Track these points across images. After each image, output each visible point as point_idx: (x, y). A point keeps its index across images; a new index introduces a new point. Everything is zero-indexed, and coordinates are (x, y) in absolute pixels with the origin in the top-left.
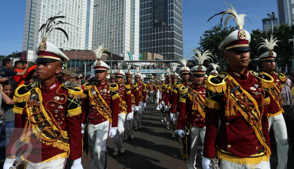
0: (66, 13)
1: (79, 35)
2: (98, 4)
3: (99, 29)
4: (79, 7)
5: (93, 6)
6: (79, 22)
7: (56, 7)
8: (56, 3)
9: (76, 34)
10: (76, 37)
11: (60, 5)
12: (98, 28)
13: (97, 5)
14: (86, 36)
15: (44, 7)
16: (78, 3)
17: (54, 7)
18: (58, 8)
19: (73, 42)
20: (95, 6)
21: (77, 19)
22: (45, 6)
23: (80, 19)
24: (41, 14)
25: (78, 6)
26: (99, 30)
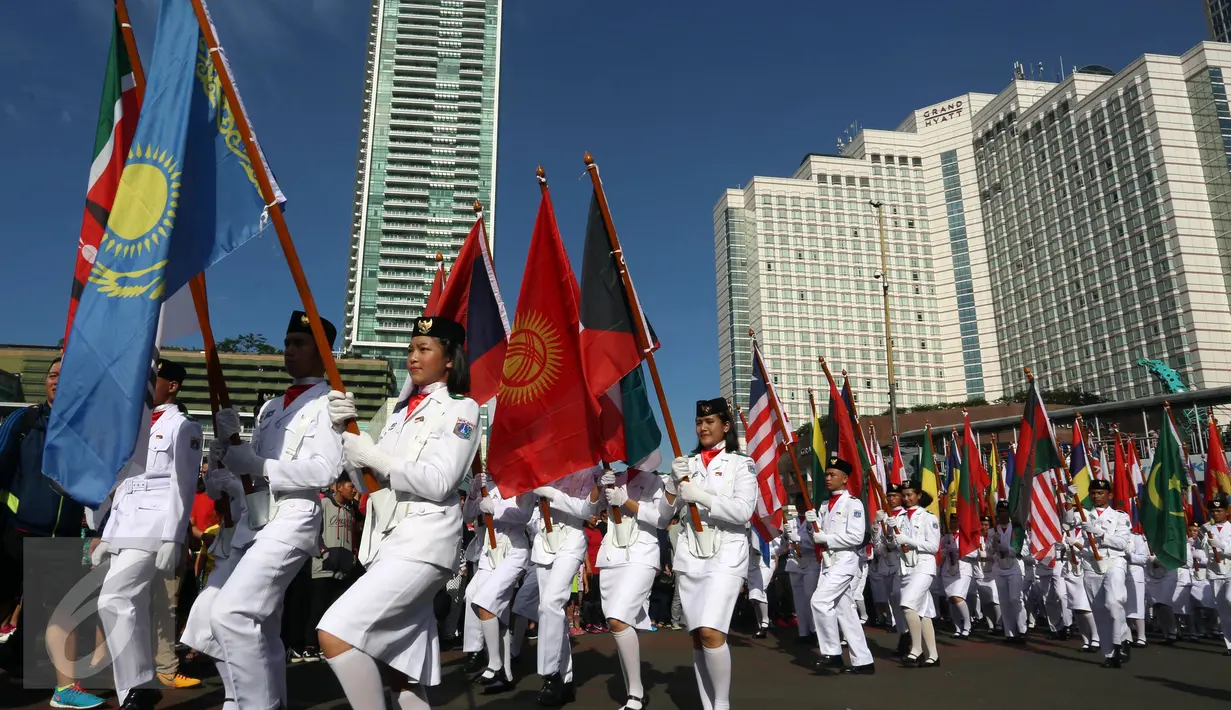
0: (857, 264)
1: (929, 344)
2: (998, 180)
3: (1022, 296)
4: (911, 225)
5: (977, 200)
6: (924, 289)
7: (815, 254)
8: (810, 238)
9: (916, 346)
10: (916, 357)
11: (828, 242)
12: (1021, 291)
13: (997, 188)
14: (965, 342)
15: (769, 266)
16: (901, 210)
17: (806, 255)
18: (821, 256)
19: (908, 380)
20: (984, 196)
21: (909, 276)
22: (775, 262)
23: (922, 276)
24: (764, 293)
25: (904, 223)
26: (1027, 301)
